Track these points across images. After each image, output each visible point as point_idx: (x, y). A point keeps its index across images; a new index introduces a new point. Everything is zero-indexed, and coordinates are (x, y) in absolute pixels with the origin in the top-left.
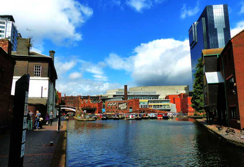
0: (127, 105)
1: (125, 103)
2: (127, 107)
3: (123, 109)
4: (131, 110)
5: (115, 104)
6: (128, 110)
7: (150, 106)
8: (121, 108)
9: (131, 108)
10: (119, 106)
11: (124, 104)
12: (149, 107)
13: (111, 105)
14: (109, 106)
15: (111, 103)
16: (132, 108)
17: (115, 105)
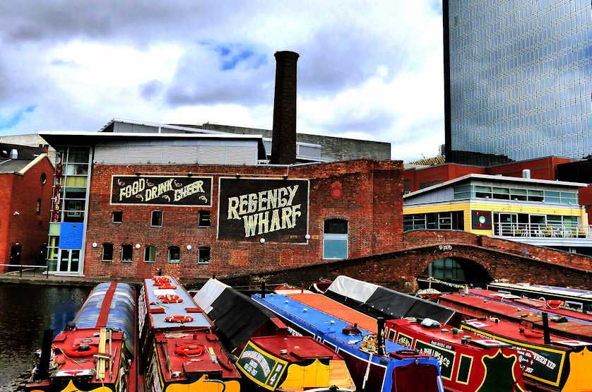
0: (299, 199)
1: (285, 183)
2: (301, 221)
3: (270, 236)
4: (334, 246)
5: (197, 186)
6: (315, 244)
7: (482, 220)
8: (250, 226)
9: (335, 226)
10: (232, 209)
11: (272, 197)
12: (476, 225)
13: (152, 193)
14: (133, 199)
15: (157, 182)
16: (343, 230)
17: (187, 200)
